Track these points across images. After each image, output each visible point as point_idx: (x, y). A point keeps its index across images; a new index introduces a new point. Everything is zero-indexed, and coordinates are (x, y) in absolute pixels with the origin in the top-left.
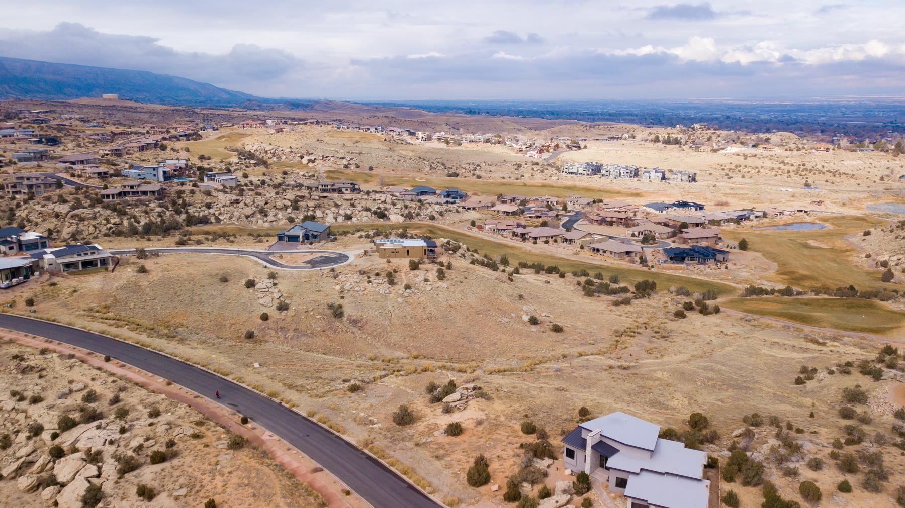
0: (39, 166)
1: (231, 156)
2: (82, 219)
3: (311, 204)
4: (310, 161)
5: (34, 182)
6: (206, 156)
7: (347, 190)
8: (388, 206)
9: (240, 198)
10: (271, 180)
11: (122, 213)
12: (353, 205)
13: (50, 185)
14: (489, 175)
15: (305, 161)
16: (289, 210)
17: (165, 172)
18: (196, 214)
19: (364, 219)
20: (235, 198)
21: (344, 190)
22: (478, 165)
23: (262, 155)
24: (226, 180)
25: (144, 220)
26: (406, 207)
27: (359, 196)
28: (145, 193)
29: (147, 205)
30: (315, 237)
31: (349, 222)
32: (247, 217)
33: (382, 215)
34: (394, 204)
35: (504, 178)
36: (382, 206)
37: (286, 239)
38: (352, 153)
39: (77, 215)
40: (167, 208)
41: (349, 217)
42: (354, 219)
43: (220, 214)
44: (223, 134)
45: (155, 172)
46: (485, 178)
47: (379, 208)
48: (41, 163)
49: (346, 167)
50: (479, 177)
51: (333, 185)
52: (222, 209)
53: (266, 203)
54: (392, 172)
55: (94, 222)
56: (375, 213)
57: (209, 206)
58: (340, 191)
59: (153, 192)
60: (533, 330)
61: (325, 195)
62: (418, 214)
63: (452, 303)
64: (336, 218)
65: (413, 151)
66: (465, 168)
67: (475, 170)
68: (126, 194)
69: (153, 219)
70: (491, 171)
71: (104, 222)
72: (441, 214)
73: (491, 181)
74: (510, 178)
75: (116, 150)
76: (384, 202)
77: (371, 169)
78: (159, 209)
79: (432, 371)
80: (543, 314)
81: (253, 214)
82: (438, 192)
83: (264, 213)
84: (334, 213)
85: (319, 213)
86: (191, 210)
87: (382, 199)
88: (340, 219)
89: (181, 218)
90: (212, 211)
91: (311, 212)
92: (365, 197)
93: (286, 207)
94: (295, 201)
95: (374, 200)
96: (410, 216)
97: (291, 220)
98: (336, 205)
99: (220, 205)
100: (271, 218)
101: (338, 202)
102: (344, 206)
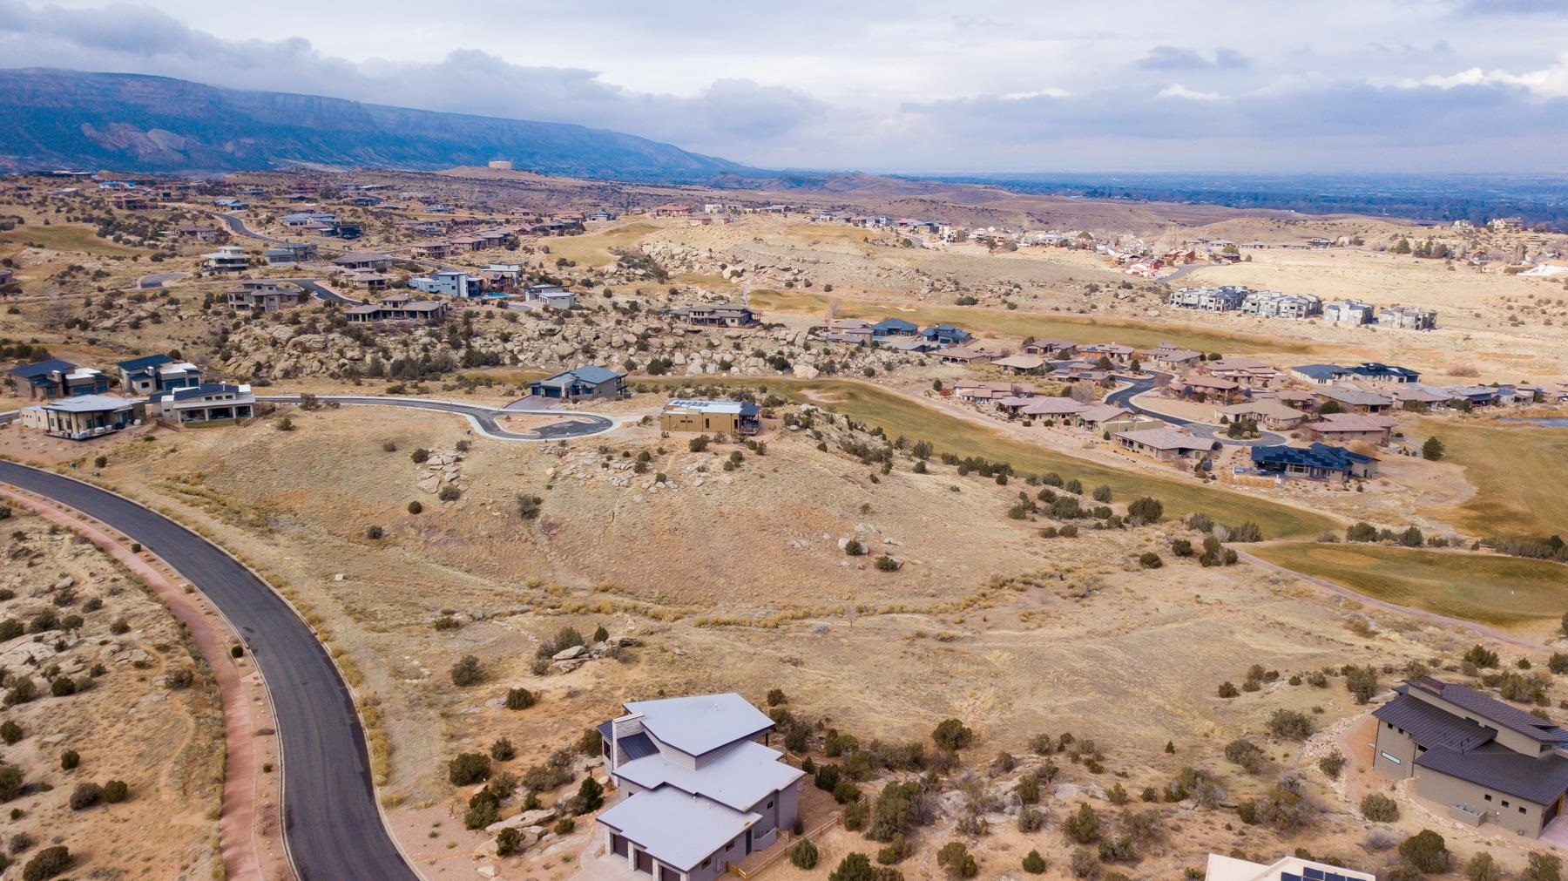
0: (296, 268)
1: (608, 261)
2: (306, 350)
3: (670, 342)
4: (734, 273)
5: (266, 291)
6: (569, 260)
7: (734, 321)
8: (796, 350)
9: (558, 328)
10: (647, 302)
11: (366, 343)
12: (737, 347)
13: (289, 298)
14: (1031, 303)
15: (726, 274)
16: (632, 350)
17: (470, 284)
18: (483, 351)
19: (751, 370)
20: (550, 326)
21: (728, 321)
22: (1017, 286)
23: (666, 261)
24: (555, 298)
25: (398, 356)
26: (827, 352)
27: (752, 332)
28: (413, 314)
29: (411, 333)
30: (589, 391)
31: (724, 374)
32: (562, 358)
33: (782, 364)
34: (807, 347)
35: (1057, 309)
36: (786, 350)
37: (543, 392)
38: (804, 261)
39: (301, 343)
40: (439, 339)
41: (726, 366)
42: (734, 369)
43: (521, 351)
44: (621, 226)
45: (454, 283)
46: (1024, 308)
47: (780, 353)
48: (301, 265)
49: (790, 285)
50: (1012, 307)
51: (713, 312)
52: (526, 344)
53: (598, 337)
54: (864, 295)
55: (321, 356)
56: (772, 360)
57: (506, 338)
58: (722, 323)
59: (425, 313)
60: (844, 563)
61: (697, 328)
62: (846, 366)
63: (726, 509)
64: (704, 367)
65: (909, 260)
66: (992, 291)
67: (1008, 294)
68: (386, 314)
69: (412, 354)
70: (1035, 297)
71: (336, 355)
72: (889, 367)
73: (1033, 313)
74: (1069, 309)
75: (436, 248)
76: (792, 343)
77: (828, 289)
78: (426, 340)
79: (607, 613)
80: (887, 541)
81: (573, 354)
82: (921, 329)
83: (589, 352)
84: (703, 358)
85: (678, 358)
86: (477, 343)
87: (790, 338)
88: (711, 368)
89: (457, 355)
90: (509, 346)
91: (666, 356)
92: (762, 333)
93: (627, 344)
94: (645, 337)
95: (776, 339)
96: (829, 369)
97: (631, 366)
98: (710, 346)
99: (524, 337)
100: (599, 362)
101: (714, 341)
102: (722, 348)
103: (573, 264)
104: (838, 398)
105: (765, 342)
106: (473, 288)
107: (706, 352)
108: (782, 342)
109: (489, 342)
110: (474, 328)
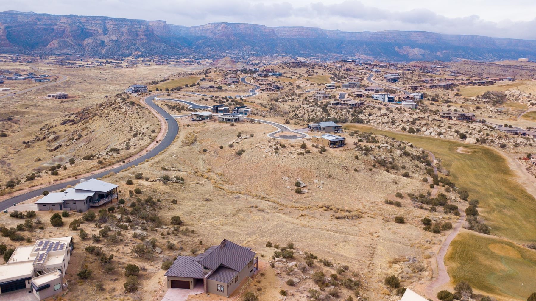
3: (424, 122)
7: (455, 118)
8: (474, 132)
11: (326, 111)
12: (450, 128)
13: (326, 97)
15: (529, 104)
16: (409, 124)
18: (360, 118)
19: (449, 137)
21: (453, 118)
24: (406, 104)
26: (487, 135)
28: (347, 104)
29: (341, 110)
30: (320, 129)
31: (436, 137)
32: (383, 123)
33: (464, 137)
34: (480, 132)
40: (349, 113)
41: (440, 134)
42: (441, 135)
43: (372, 120)
45: (383, 97)
47: (467, 132)
51: (449, 114)
52: (376, 118)
55: (311, 113)
56: (461, 135)
58: (450, 118)
59: (350, 104)
60: (288, 187)
61: (440, 119)
62: (492, 141)
63: (282, 164)
64: (431, 133)
69: (336, 116)
71: (315, 114)
75: (414, 87)
76: (474, 129)
78: (344, 113)
81: (387, 122)
83: (393, 123)
84: (434, 130)
85: (424, 129)
86: (360, 116)
87: (474, 127)
88: (433, 134)
89: (351, 118)
90: (370, 118)
91: (419, 128)
92: (465, 124)
93: (408, 121)
94: (416, 119)
95: (469, 127)
96: (484, 141)
97: (404, 129)
98: (439, 126)
99: (376, 115)
100: (394, 126)
101: (443, 124)
102: (444, 127)
103: (460, 96)
104: (468, 152)
105: (463, 127)
106: (390, 99)
107: (436, 128)
108: (471, 128)
109: (364, 116)
110: (364, 111)
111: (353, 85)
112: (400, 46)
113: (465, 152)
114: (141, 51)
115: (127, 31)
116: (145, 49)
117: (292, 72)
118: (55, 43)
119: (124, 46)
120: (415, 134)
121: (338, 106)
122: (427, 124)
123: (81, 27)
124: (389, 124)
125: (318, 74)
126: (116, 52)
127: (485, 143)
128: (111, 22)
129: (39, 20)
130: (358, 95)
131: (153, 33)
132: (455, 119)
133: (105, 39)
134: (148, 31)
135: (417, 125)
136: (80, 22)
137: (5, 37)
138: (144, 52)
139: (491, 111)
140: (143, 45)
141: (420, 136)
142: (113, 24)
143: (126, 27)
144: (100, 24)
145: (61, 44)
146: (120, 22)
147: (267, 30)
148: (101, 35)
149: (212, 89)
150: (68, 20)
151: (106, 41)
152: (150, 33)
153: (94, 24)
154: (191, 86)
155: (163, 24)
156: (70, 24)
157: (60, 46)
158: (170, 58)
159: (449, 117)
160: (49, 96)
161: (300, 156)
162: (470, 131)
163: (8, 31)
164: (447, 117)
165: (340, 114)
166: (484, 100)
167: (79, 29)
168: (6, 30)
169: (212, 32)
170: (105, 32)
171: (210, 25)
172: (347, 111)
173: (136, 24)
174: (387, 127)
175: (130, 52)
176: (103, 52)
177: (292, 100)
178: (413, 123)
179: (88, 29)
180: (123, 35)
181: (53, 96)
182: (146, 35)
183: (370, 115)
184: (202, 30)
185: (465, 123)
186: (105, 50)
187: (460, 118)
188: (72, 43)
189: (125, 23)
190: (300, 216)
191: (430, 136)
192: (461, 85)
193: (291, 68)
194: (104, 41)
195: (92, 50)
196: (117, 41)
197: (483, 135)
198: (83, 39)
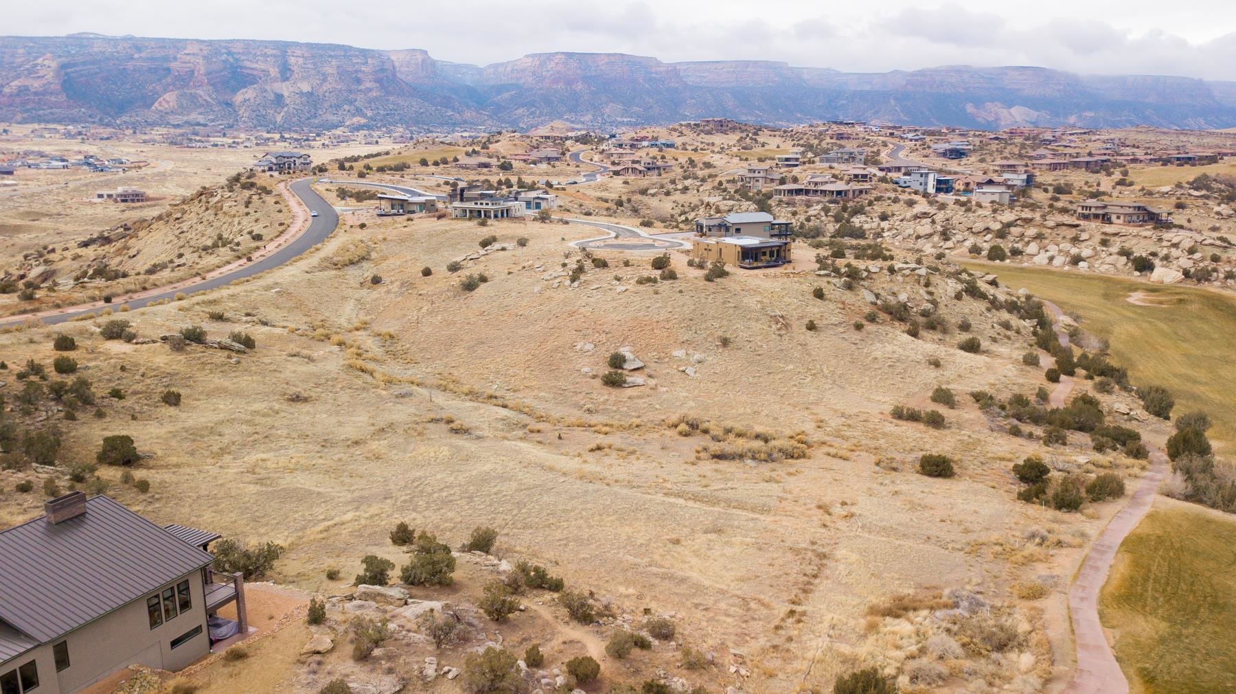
3: (1031, 231)
7: (1118, 218)
8: (1175, 253)
9: (934, 212)
12: (1106, 243)
13: (772, 181)
16: (989, 236)
17: (939, 182)
18: (858, 225)
19: (1104, 268)
21: (1114, 218)
24: (984, 193)
26: (1216, 259)
27: (1138, 230)
29: (808, 207)
31: (1067, 268)
32: (918, 237)
33: (1145, 266)
34: (1192, 251)
36: (1163, 252)
40: (828, 213)
41: (1076, 260)
42: (1081, 264)
43: (889, 230)
47: (1153, 254)
51: (1102, 207)
52: (897, 223)
56: (1136, 260)
58: (1106, 218)
59: (832, 193)
61: (1077, 222)
68: (807, 192)
76: (1176, 245)
78: (816, 213)
81: (931, 235)
83: (945, 236)
84: (1060, 251)
85: (1032, 248)
86: (857, 221)
87: (1175, 240)
88: (1058, 261)
89: (832, 227)
90: (885, 224)
91: (1019, 246)
92: (1148, 233)
93: (988, 230)
94: (1009, 225)
95: (1160, 240)
96: (1204, 276)
97: (975, 250)
98: (1075, 240)
99: (900, 218)
100: (949, 244)
101: (1084, 236)
102: (1089, 243)
103: (1131, 184)
104: (1161, 303)
105: (1143, 242)
106: (942, 186)
107: (1066, 246)
108: (1165, 243)
109: (869, 220)
110: (867, 208)
111: (846, 157)
112: (978, 102)
113: (1151, 302)
114: (365, 116)
115: (335, 72)
116: (375, 112)
117: (702, 143)
118: (170, 99)
119: (326, 105)
120: (1008, 261)
121: (798, 198)
122: (1039, 237)
123: (231, 64)
124: (936, 238)
125: (767, 147)
126: (308, 119)
127: (1208, 280)
128: (299, 52)
129: (139, 49)
130: (856, 176)
131: (394, 75)
132: (1121, 221)
133: (285, 89)
134: (383, 70)
135: (1012, 239)
136: (229, 53)
137: (58, 87)
138: (371, 119)
139: (1218, 213)
140: (370, 103)
141: (1020, 266)
142: (302, 56)
143: (334, 63)
144: (275, 56)
145: (184, 102)
146: (319, 53)
147: (662, 69)
148: (275, 80)
149: (485, 170)
150: (202, 47)
151: (286, 94)
152: (387, 77)
153: (261, 55)
154: (436, 164)
155: (420, 58)
156: (205, 57)
157: (181, 106)
158: (432, 132)
159: (1104, 215)
160: (100, 196)
161: (642, 288)
162: (1165, 251)
163: (66, 74)
164: (1096, 216)
165: (802, 218)
166: (1196, 193)
167: (225, 68)
168: (63, 73)
169: (534, 73)
170: (286, 72)
171: (530, 60)
172: (823, 209)
173: (356, 56)
174: (929, 245)
175: (340, 119)
176: (279, 118)
177: (686, 189)
178: (1001, 234)
179: (246, 68)
180: (325, 80)
181: (110, 196)
182: (376, 81)
183: (884, 217)
184: (513, 70)
185: (1147, 231)
186: (282, 114)
187: (1135, 218)
188: (209, 100)
189: (332, 53)
190: (592, 450)
191: (1049, 268)
192: (1132, 165)
193: (702, 135)
194: (282, 96)
195: (255, 114)
196: (311, 94)
197: (1203, 260)
198: (235, 91)
